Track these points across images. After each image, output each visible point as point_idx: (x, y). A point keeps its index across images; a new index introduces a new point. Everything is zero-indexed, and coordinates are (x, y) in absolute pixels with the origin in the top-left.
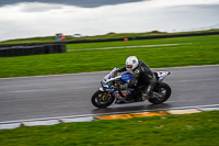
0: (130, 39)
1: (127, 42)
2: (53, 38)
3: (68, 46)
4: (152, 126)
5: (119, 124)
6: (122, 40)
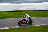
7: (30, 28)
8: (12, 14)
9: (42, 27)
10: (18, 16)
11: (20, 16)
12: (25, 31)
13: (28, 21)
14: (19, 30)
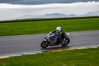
7: (54, 54)
9: (79, 53)
10: (28, 30)
11: (32, 30)
12: (45, 61)
14: (33, 58)
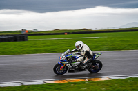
0: (68, 33)
1: (66, 35)
2: (20, 31)
3: (29, 37)
4: (80, 88)
5: (59, 86)
6: (64, 34)
8: (121, 39)
13: (85, 62)
